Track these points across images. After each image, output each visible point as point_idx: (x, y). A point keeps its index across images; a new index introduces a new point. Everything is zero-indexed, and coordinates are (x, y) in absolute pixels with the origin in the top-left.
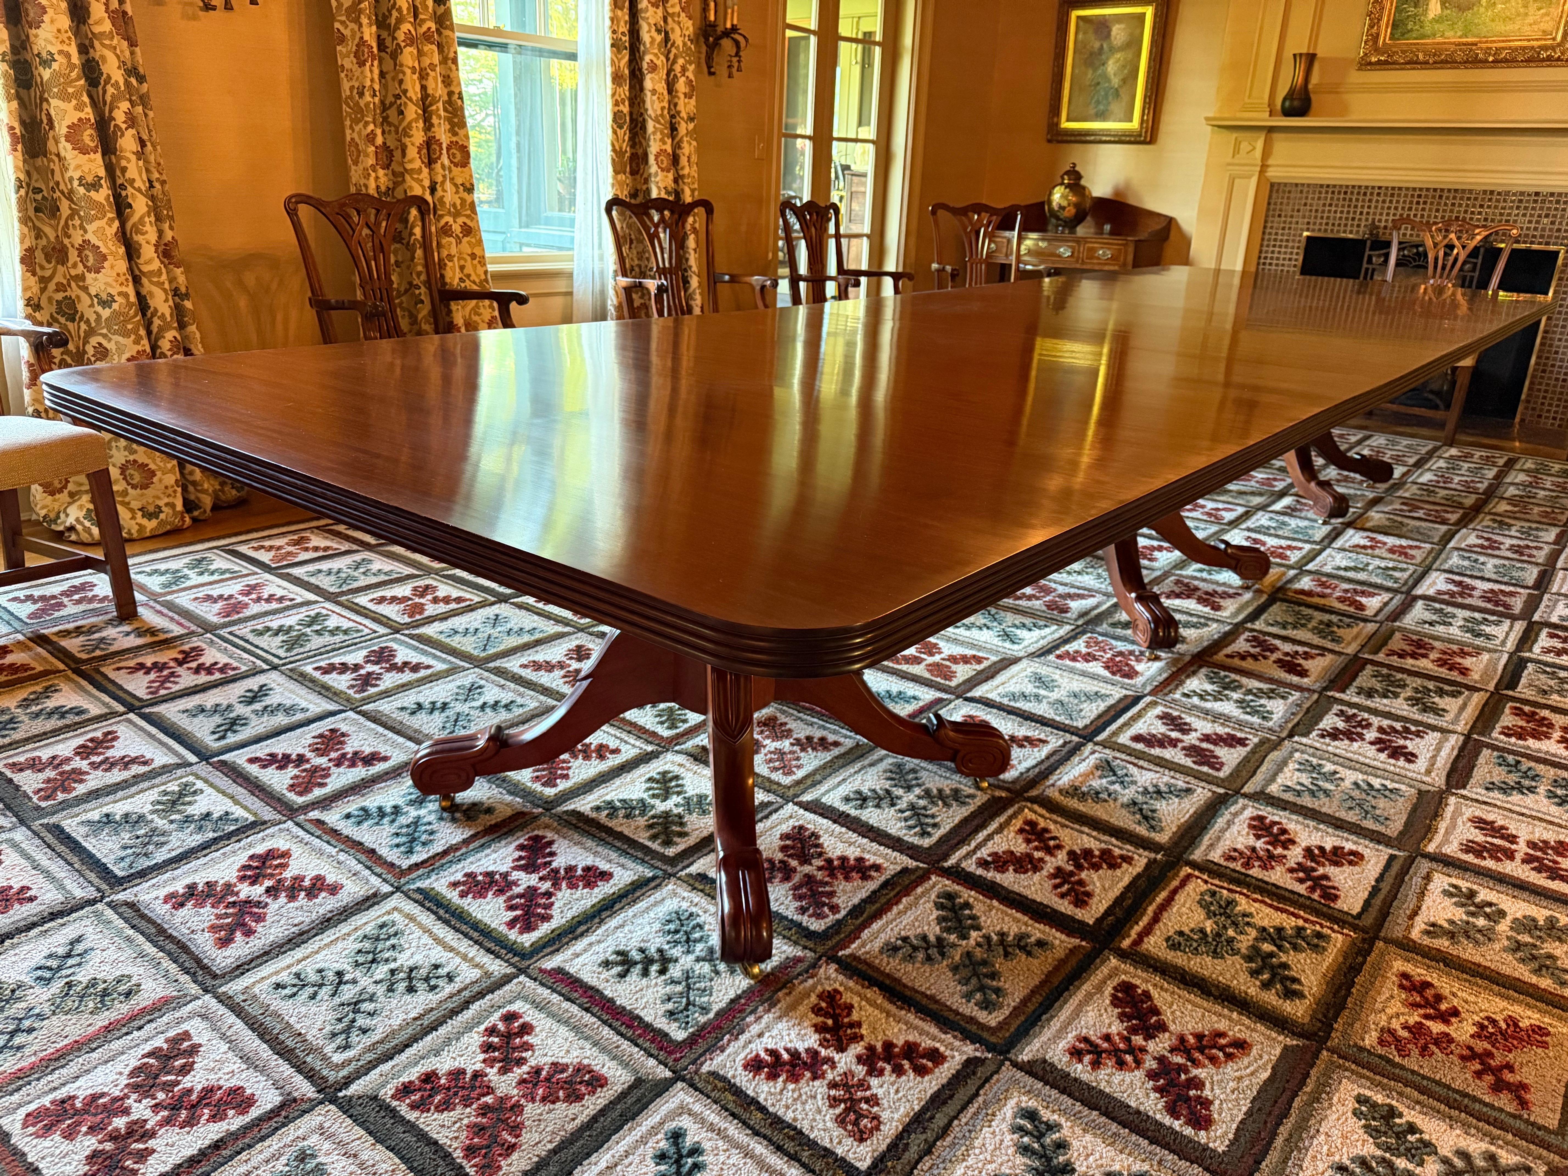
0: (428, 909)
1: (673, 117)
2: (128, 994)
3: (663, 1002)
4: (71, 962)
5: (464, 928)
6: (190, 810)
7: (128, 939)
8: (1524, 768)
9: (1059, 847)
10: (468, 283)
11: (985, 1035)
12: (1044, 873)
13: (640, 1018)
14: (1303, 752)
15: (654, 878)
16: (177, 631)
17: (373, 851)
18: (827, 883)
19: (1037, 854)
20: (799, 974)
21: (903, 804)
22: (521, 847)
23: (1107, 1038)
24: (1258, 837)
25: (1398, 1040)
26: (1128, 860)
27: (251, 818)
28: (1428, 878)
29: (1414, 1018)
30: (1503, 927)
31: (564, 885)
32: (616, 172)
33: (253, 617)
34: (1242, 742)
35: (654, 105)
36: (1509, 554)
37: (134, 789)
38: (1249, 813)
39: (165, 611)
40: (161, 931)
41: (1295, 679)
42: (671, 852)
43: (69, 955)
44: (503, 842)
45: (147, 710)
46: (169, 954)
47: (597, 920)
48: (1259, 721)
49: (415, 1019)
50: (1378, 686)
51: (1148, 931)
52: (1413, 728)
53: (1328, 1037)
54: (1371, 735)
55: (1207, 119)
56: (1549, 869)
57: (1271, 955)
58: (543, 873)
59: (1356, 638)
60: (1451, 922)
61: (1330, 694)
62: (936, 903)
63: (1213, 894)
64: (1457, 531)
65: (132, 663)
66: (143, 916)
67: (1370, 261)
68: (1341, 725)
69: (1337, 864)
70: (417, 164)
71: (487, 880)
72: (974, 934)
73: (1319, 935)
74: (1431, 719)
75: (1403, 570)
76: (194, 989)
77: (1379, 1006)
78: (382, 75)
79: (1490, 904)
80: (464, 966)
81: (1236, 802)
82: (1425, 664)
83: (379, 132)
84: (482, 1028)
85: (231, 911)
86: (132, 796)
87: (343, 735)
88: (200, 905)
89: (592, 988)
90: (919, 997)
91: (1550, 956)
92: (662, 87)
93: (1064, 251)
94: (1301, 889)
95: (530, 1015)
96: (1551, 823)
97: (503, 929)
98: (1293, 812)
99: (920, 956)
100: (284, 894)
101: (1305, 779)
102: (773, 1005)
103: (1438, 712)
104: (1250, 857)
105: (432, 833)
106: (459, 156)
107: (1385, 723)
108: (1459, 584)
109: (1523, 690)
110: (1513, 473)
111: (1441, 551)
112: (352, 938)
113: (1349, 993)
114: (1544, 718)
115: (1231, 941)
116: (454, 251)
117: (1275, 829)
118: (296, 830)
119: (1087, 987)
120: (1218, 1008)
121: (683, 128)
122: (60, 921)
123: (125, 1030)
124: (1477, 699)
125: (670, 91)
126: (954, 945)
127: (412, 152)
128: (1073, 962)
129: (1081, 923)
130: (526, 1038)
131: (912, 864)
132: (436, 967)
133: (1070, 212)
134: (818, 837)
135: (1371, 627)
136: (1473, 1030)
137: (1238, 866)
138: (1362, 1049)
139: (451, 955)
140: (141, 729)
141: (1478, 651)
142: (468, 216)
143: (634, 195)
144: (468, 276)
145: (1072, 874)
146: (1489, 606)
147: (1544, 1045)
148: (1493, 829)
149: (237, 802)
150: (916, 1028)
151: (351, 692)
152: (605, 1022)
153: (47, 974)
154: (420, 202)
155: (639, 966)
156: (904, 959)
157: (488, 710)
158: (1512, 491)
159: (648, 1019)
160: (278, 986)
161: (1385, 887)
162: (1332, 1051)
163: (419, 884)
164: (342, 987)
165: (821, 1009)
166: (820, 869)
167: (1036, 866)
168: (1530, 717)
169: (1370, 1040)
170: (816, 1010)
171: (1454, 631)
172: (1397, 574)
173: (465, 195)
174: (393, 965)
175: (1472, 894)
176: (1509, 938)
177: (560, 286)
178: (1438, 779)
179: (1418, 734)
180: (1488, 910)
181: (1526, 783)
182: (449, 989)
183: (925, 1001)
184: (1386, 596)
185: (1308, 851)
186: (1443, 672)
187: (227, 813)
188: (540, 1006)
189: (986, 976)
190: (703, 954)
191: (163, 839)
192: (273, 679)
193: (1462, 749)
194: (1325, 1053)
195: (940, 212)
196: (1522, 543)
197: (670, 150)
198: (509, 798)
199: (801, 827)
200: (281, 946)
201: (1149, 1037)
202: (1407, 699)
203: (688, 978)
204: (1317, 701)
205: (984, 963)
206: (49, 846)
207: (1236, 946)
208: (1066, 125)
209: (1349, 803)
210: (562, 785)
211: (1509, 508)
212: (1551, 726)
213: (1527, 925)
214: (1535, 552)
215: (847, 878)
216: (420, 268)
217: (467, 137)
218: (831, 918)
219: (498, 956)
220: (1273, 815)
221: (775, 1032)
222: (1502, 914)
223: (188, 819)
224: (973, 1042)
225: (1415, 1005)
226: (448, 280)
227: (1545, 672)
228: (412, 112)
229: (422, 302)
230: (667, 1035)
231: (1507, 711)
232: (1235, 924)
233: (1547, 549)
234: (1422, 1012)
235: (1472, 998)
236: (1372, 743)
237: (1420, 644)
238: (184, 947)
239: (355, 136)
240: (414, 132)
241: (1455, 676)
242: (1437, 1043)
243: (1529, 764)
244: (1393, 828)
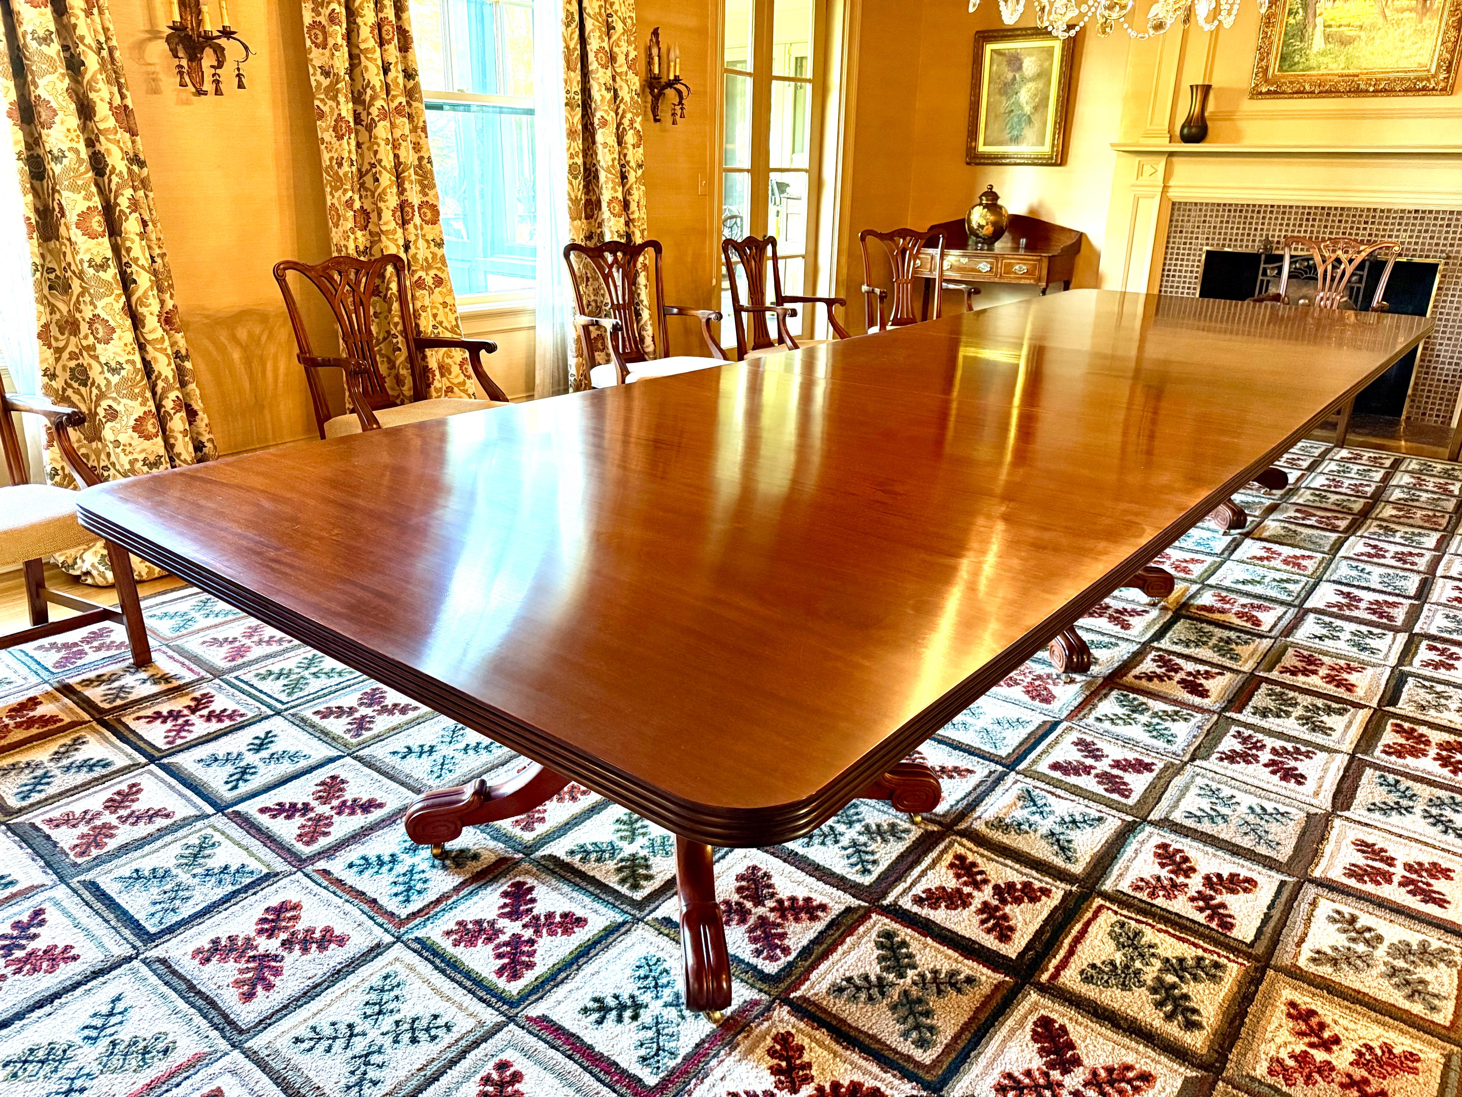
0: (426, 959)
1: (623, 166)
2: (166, 1051)
3: (636, 1048)
4: (114, 1020)
5: (458, 977)
6: (211, 863)
7: (163, 996)
8: (1402, 788)
9: (986, 881)
10: (440, 329)
11: (921, 1073)
12: (973, 908)
13: (615, 1064)
14: (1203, 776)
15: (624, 923)
16: (189, 677)
17: (375, 901)
18: (779, 925)
19: (966, 890)
20: (756, 1017)
21: (845, 841)
22: (505, 894)
23: (1028, 1073)
24: (1163, 865)
25: (1285, 1068)
26: (1046, 892)
27: (265, 871)
28: (1314, 904)
29: (1300, 1046)
30: (1381, 952)
31: (544, 931)
32: (573, 219)
33: (257, 661)
34: (1148, 767)
35: (605, 157)
36: (1393, 562)
37: (159, 843)
38: (1155, 840)
39: (176, 656)
40: (191, 987)
41: (1197, 700)
42: (638, 896)
43: (111, 1014)
44: (489, 889)
45: (165, 761)
46: (200, 1010)
47: (575, 967)
48: (1165, 745)
49: (419, 1070)
50: (1272, 705)
51: (1064, 964)
52: (1303, 749)
53: (1223, 1068)
54: (1265, 756)
55: (1112, 145)
56: (1423, 892)
57: (1174, 986)
58: (526, 919)
59: (1252, 654)
60: (1335, 949)
61: (1228, 714)
62: (876, 943)
63: (1122, 925)
64: (1347, 539)
65: (149, 712)
66: (174, 973)
67: (1265, 273)
68: (1239, 748)
69: (1233, 891)
70: (392, 225)
71: (476, 928)
72: (910, 973)
73: (1217, 965)
74: (1319, 738)
75: (1296, 582)
76: (223, 1045)
77: (1268, 1035)
78: (359, 145)
79: (1369, 930)
80: (461, 1015)
81: (1143, 830)
82: (1315, 681)
83: (356, 197)
84: (478, 1077)
85: (252, 965)
86: (157, 850)
87: (343, 782)
88: (224, 960)
89: (573, 1035)
90: (862, 1037)
91: (1421, 981)
92: (612, 141)
93: (984, 266)
94: (1201, 918)
95: (520, 1063)
96: (1426, 844)
97: (493, 977)
98: (1194, 839)
99: (863, 996)
100: (297, 947)
101: (1205, 804)
102: (733, 1049)
103: (1326, 731)
104: (1155, 886)
105: (425, 882)
106: (429, 214)
107: (1278, 744)
108: (1348, 595)
109: (1404, 707)
110: (1398, 475)
111: (1331, 560)
112: (360, 990)
113: (1242, 1024)
114: (1422, 735)
115: (1138, 972)
116: (427, 303)
117: (1178, 858)
118: (306, 881)
119: (1010, 1023)
120: (1126, 1041)
121: (632, 177)
122: (101, 979)
123: (164, 1087)
124: (1362, 716)
125: (620, 143)
126: (892, 985)
127: (387, 215)
128: (999, 997)
129: (1005, 957)
130: (517, 1086)
131: (855, 902)
132: (436, 1017)
133: (988, 230)
134: (769, 877)
135: (1266, 643)
136: (1353, 1057)
137: (1143, 896)
138: (1253, 1079)
139: (448, 1004)
140: (163, 781)
141: (1363, 666)
142: (439, 269)
143: (589, 237)
144: (441, 323)
145: (997, 908)
146: (1374, 618)
147: (1415, 1071)
148: (1374, 852)
149: (252, 854)
150: (860, 1068)
151: (347, 736)
152: (585, 1069)
153: (94, 1033)
154: (395, 260)
155: (614, 1013)
156: (848, 1000)
157: (471, 752)
158: (1397, 495)
159: (623, 1065)
160: (297, 1040)
161: (1276, 914)
162: (1228, 1081)
163: (418, 933)
164: (354, 1039)
165: (776, 1051)
166: (772, 910)
167: (965, 901)
168: (1409, 734)
169: (1261, 1070)
170: (772, 1053)
171: (1342, 646)
172: (1291, 587)
173: (436, 250)
174: (397, 1017)
175: (1353, 919)
176: (1385, 964)
177: (524, 321)
178: (1325, 802)
179: (1308, 755)
180: (1367, 935)
181: (1404, 803)
182: (447, 1039)
183: (867, 1041)
184: (1280, 610)
185: (1207, 878)
186: (1331, 689)
187: (243, 866)
188: (528, 1054)
189: (921, 1014)
190: (670, 999)
191: (187, 894)
192: (277, 724)
193: (1347, 769)
194: (1220, 1083)
195: (869, 238)
196: (1405, 550)
197: (621, 197)
198: (492, 844)
199: (754, 868)
200: (298, 999)
201: (1065, 1072)
202: (1298, 718)
203: (657, 1023)
204: (1216, 723)
205: (920, 1001)
206: (87, 904)
207: (1143, 977)
208: (983, 149)
209: (1245, 829)
210: (540, 829)
211: (1394, 512)
212: (1428, 743)
213: (1402, 950)
214: (1416, 559)
215: (797, 919)
216: (396, 319)
217: (436, 196)
218: (783, 961)
219: (489, 1005)
220: (1176, 842)
221: (735, 1075)
222: (1380, 938)
223: (208, 873)
224: (910, 1081)
225: (1301, 1034)
226: (422, 329)
227: (1424, 686)
228: (386, 179)
229: (400, 349)
230: (640, 1080)
231: (1389, 728)
232: (1142, 955)
233: (1428, 555)
234: (1306, 1040)
235: (1352, 1026)
236: (1265, 765)
237: (1310, 660)
238: (213, 1004)
239: (335, 201)
240: (388, 197)
241: (1341, 692)
242: (1320, 1071)
243: (1405, 783)
244: (1284, 854)
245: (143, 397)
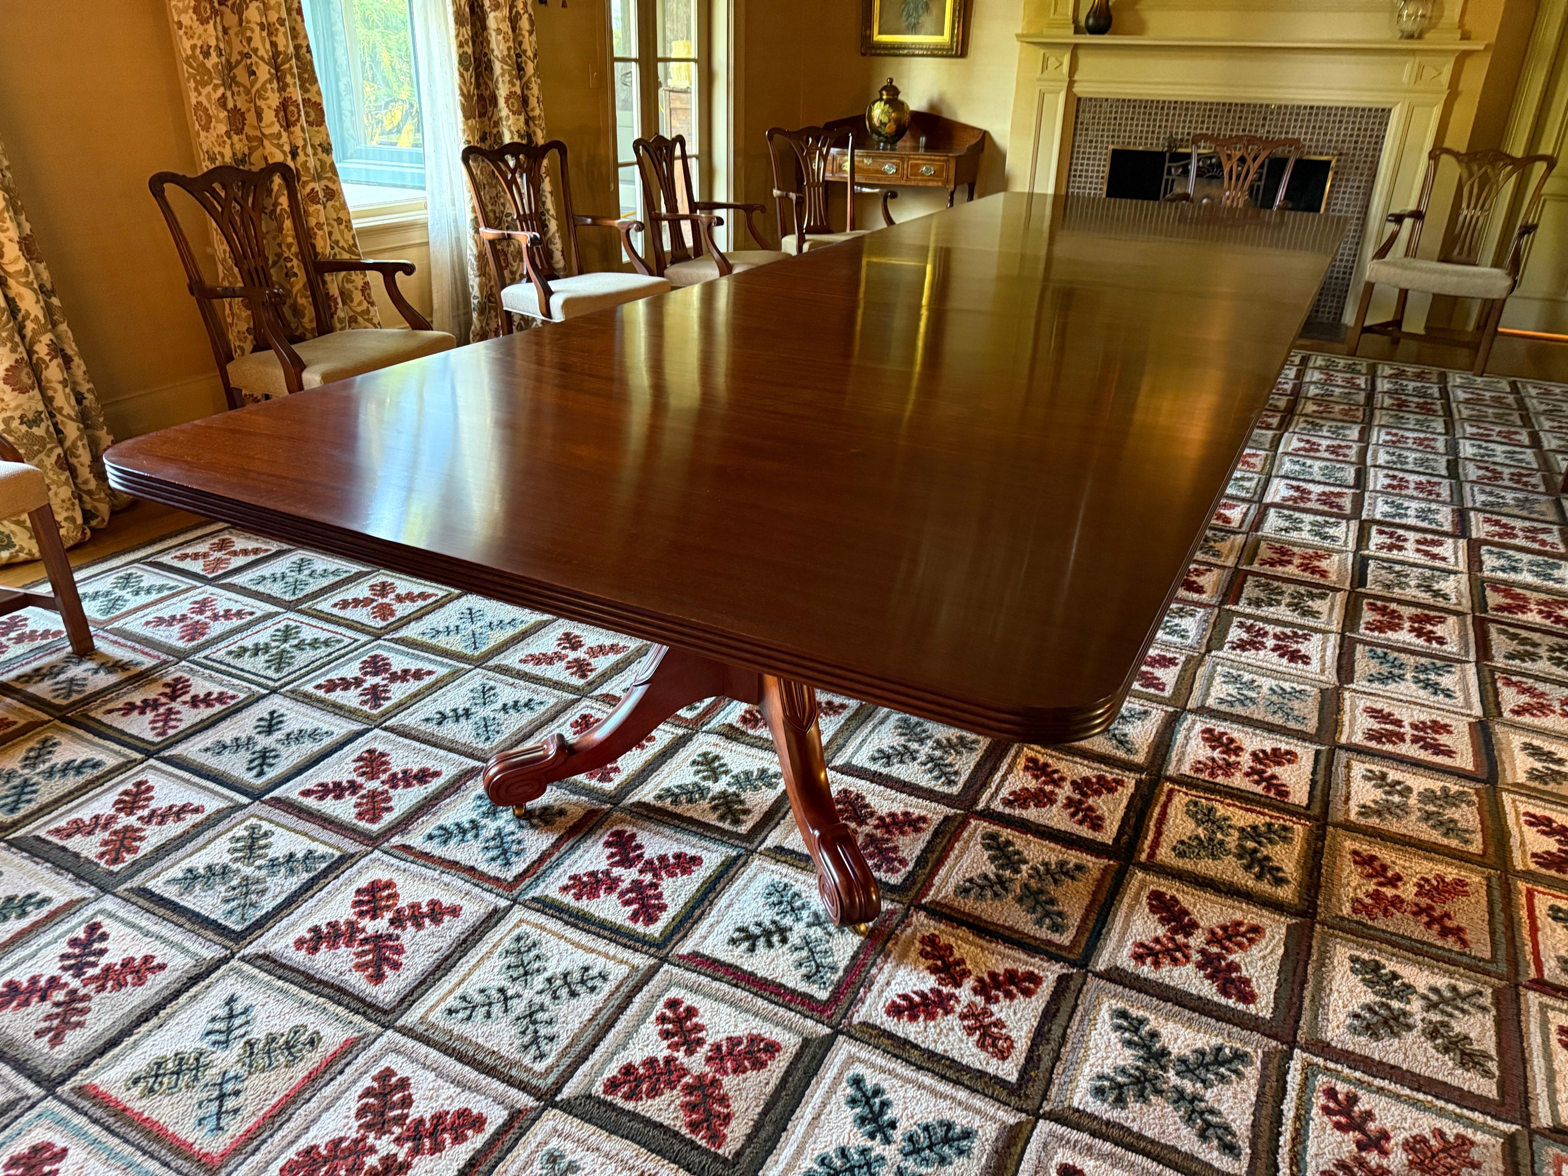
0: (552, 916)
1: (518, 56)
2: (312, 1042)
3: (796, 968)
4: (237, 1022)
5: (593, 928)
6: (271, 853)
7: (281, 990)
8: (1391, 658)
9: (1062, 779)
10: (337, 250)
11: (1064, 954)
12: (1059, 804)
13: (781, 985)
14: (1223, 665)
15: (739, 856)
16: (149, 662)
17: (472, 868)
18: (888, 840)
19: (1048, 788)
20: (898, 925)
21: (922, 758)
22: (608, 844)
23: (1157, 940)
24: (1213, 748)
25: (1365, 906)
26: (1120, 783)
27: (337, 854)
28: (1348, 766)
29: (1372, 887)
30: (1413, 801)
31: (663, 874)
32: (467, 117)
33: (221, 638)
34: (1172, 662)
35: (498, 46)
36: (1327, 455)
37: (201, 840)
38: (1199, 727)
39: (122, 641)
40: (310, 978)
41: (1195, 596)
42: (743, 829)
43: (231, 1016)
44: (589, 842)
45: (166, 754)
46: (331, 998)
47: (707, 903)
48: (1179, 640)
49: (590, 1020)
50: (1262, 596)
51: (1156, 844)
52: (1300, 633)
53: (1315, 913)
54: (1270, 643)
55: (1018, 36)
56: (1432, 746)
57: (1255, 851)
58: (640, 866)
59: (1231, 550)
60: (1375, 802)
61: (1227, 607)
62: (983, 845)
63: (1196, 804)
64: (1281, 436)
65: (120, 704)
66: (283, 966)
67: (1169, 173)
68: (1245, 636)
69: (1280, 764)
70: (276, 128)
71: (593, 880)
72: (1024, 867)
73: (1285, 828)
74: (1310, 622)
75: (1250, 479)
76: (373, 1028)
77: (1344, 881)
78: (225, 31)
79: (1399, 783)
80: (611, 964)
81: (1185, 719)
82: (1291, 570)
83: (229, 94)
84: (653, 1017)
85: (367, 947)
86: (204, 847)
87: (383, 755)
88: (333, 945)
89: (731, 965)
90: (1001, 930)
91: (1452, 821)
92: (506, 27)
93: (889, 168)
94: (1259, 789)
95: (689, 1000)
96: (1423, 705)
97: (629, 924)
98: (1233, 722)
99: (989, 893)
100: (409, 924)
101: (1232, 689)
102: (887, 956)
103: (1315, 614)
104: (1213, 767)
105: (519, 842)
106: (312, 114)
107: (1278, 630)
108: (1297, 489)
109: (1372, 587)
110: (1309, 372)
111: (1275, 456)
112: (496, 955)
113: (1320, 874)
114: (1394, 611)
115: (1222, 843)
116: (322, 220)
117: (1225, 739)
118: (386, 858)
119: (1126, 900)
120: (1230, 902)
121: (530, 68)
122: (203, 984)
123: (327, 1077)
124: (1340, 598)
125: (514, 29)
126: (1011, 880)
127: (269, 116)
128: (1109, 880)
129: (1102, 844)
130: (694, 1020)
131: (951, 812)
132: (586, 969)
133: (890, 128)
134: (863, 798)
135: (1240, 539)
136: (1415, 889)
137: (1205, 776)
138: (1342, 918)
139: (594, 956)
140: (171, 774)
141: (1330, 552)
142: (329, 179)
143: (483, 139)
144: (337, 242)
145: (1080, 802)
146: (1326, 508)
147: (1466, 894)
148: (1383, 717)
149: (314, 839)
150: (1009, 957)
151: (366, 708)
152: (755, 994)
153: (222, 1038)
154: (282, 168)
155: (762, 939)
156: (976, 899)
157: (511, 711)
158: (1313, 391)
159: (791, 985)
160: (450, 1012)
161: (1320, 778)
162: (1323, 923)
163: (531, 894)
164: (510, 1002)
165: (928, 953)
166: (876, 827)
167: (1051, 799)
168: (1383, 611)
169: (1346, 910)
170: (924, 954)
171: (1305, 536)
172: (1247, 484)
173: (324, 156)
174: (547, 975)
175: (1384, 776)
176: (1420, 810)
177: (416, 237)
178: (1331, 678)
179: (1305, 637)
180: (1398, 788)
181: (1396, 671)
182: (607, 988)
183: (1007, 933)
184: (1244, 507)
185: (1254, 754)
186: (1307, 576)
187: (310, 852)
188: (694, 989)
189: (1047, 903)
190: (811, 919)
191: (260, 887)
192: (276, 703)
193: (1341, 647)
194: (1318, 926)
195: (776, 138)
196: (1336, 443)
197: (519, 92)
198: (574, 798)
199: (845, 791)
200: (433, 973)
201: (1187, 935)
202: (1288, 605)
203: (807, 944)
204: (1219, 616)
205: (1041, 891)
206: (148, 911)
207: (1228, 847)
208: (878, 38)
209: (1272, 708)
210: (618, 779)
211: (1315, 408)
212: (1400, 617)
213: (1428, 796)
214: (1347, 451)
215: (903, 833)
216: (290, 240)
217: (319, 93)
218: (904, 871)
219: (636, 950)
220: (1220, 727)
221: (898, 979)
222: (1409, 789)
223: (274, 864)
224: (1057, 961)
225: (1369, 876)
226: (319, 250)
227: (1384, 568)
228: (264, 72)
229: (296, 275)
230: (812, 997)
231: (1365, 607)
232: (1220, 828)
233: (1355, 447)
234: (1375, 880)
235: (1407, 864)
236: (1273, 650)
237: (1283, 552)
238: (340, 989)
239: (203, 99)
240: (269, 94)
241: (1317, 578)
242: (1393, 905)
243: (1394, 655)
244: (1311, 726)
245: (12, 341)
